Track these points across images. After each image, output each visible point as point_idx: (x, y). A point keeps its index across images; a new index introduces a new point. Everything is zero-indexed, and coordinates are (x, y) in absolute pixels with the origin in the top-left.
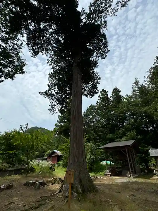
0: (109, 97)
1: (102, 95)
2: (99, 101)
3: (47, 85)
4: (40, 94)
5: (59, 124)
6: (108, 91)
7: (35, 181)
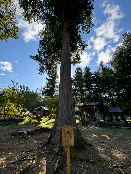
0: (82, 73)
1: (77, 71)
2: (75, 75)
3: (38, 51)
4: (31, 57)
5: (46, 88)
6: (82, 69)
7: (23, 131)
